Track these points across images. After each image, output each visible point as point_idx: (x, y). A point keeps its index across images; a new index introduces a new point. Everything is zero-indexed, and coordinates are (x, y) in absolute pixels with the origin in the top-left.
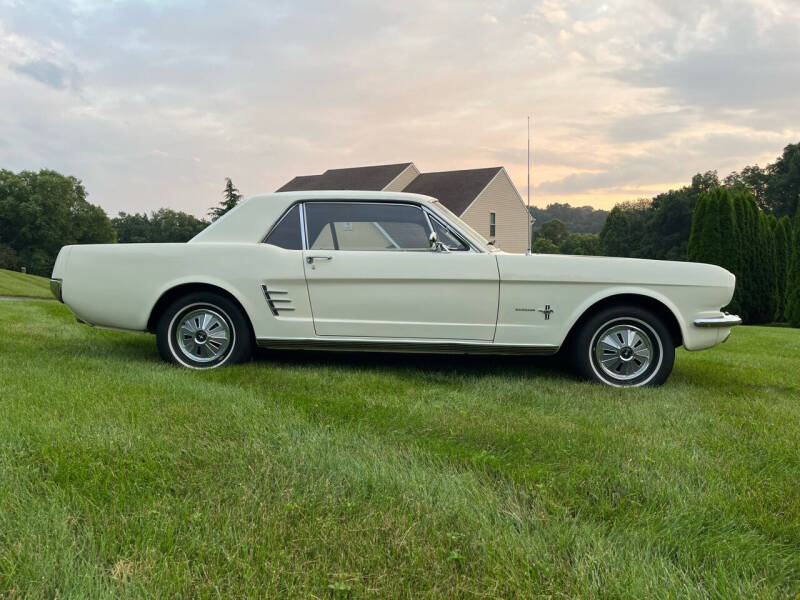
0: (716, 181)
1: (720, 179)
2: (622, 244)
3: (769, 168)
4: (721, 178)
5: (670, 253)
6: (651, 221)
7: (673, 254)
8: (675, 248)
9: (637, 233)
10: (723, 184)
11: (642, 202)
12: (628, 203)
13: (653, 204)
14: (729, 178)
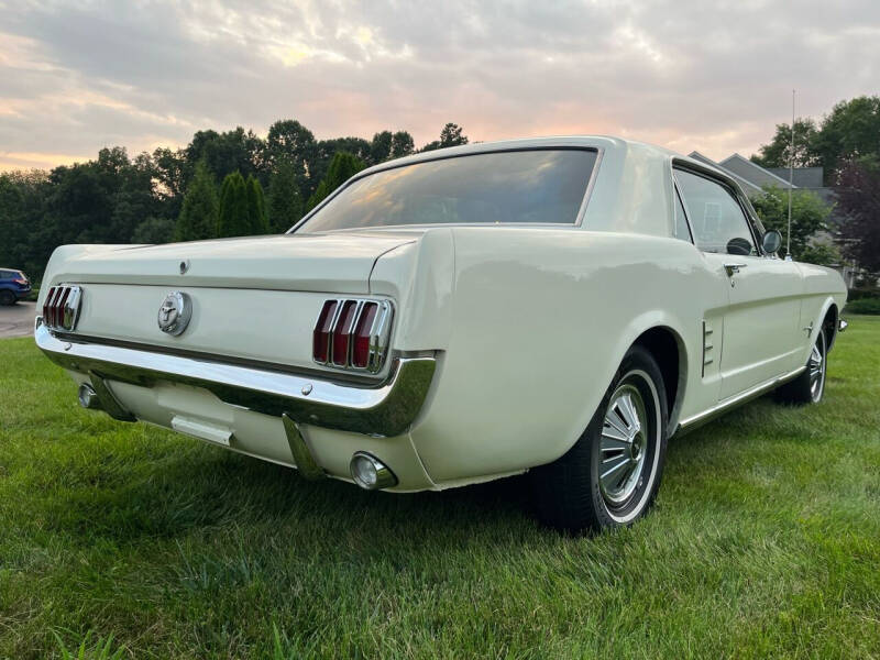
0: (125, 158)
1: (129, 158)
2: (16, 224)
3: (179, 152)
4: (132, 157)
5: (81, 237)
6: (54, 198)
7: (85, 238)
8: (86, 231)
9: (34, 210)
10: (133, 163)
11: (37, 174)
12: (19, 173)
13: (50, 177)
14: (140, 158)
